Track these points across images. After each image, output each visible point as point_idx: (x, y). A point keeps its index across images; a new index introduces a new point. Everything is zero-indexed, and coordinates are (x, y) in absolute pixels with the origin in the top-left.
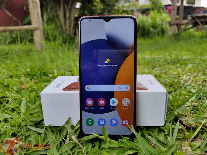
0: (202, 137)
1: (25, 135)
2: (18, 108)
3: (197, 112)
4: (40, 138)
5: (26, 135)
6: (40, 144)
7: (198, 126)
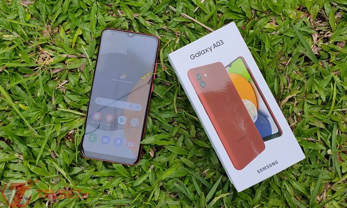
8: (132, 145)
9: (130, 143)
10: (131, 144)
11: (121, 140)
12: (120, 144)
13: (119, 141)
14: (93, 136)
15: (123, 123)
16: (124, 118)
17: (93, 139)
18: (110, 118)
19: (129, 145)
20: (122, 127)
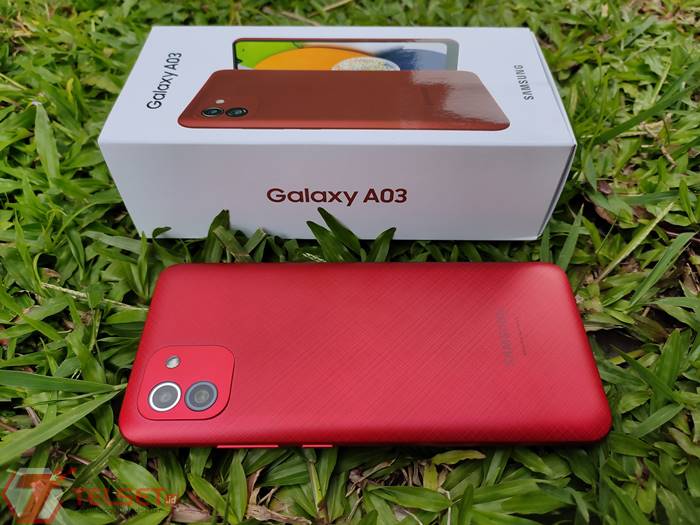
0: (644, 260)
1: (82, 257)
2: (27, 141)
3: (649, 163)
4: (134, 270)
5: (85, 258)
6: (140, 287)
7: (642, 226)
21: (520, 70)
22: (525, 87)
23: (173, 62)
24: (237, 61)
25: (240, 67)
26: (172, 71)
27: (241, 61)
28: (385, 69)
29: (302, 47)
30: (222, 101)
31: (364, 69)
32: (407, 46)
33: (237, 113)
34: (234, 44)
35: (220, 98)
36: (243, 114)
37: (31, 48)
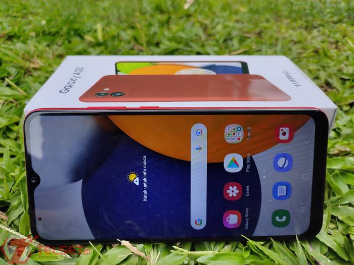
8: (286, 130)
9: (282, 137)
10: (284, 134)
11: (278, 157)
12: (286, 156)
13: (281, 162)
14: (277, 218)
15: (240, 159)
16: (227, 160)
17: (284, 218)
18: (233, 191)
19: (286, 137)
20: (248, 161)
21: (287, 74)
22: (293, 81)
23: (78, 72)
24: (117, 71)
25: (119, 74)
26: (78, 76)
27: (120, 71)
28: (207, 74)
29: (156, 65)
30: (108, 89)
31: (194, 74)
32: (217, 64)
33: (117, 94)
34: (116, 64)
35: (107, 88)
36: (121, 95)
37: (35, 74)
